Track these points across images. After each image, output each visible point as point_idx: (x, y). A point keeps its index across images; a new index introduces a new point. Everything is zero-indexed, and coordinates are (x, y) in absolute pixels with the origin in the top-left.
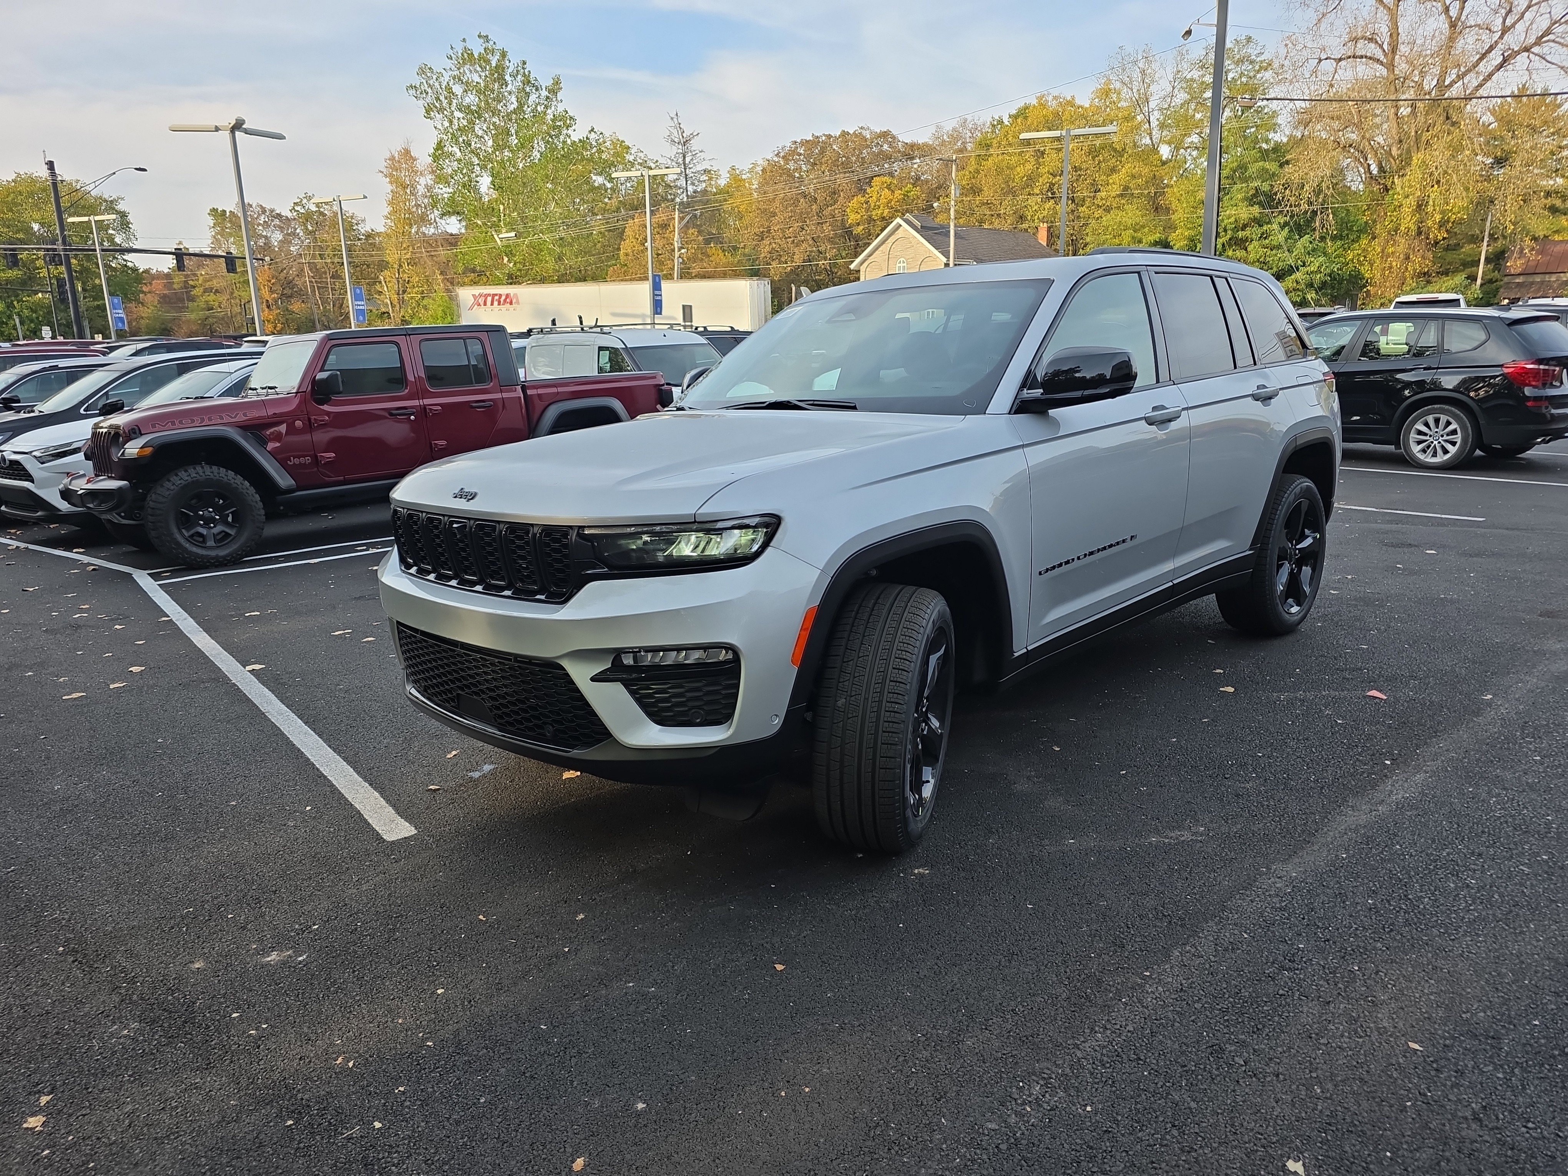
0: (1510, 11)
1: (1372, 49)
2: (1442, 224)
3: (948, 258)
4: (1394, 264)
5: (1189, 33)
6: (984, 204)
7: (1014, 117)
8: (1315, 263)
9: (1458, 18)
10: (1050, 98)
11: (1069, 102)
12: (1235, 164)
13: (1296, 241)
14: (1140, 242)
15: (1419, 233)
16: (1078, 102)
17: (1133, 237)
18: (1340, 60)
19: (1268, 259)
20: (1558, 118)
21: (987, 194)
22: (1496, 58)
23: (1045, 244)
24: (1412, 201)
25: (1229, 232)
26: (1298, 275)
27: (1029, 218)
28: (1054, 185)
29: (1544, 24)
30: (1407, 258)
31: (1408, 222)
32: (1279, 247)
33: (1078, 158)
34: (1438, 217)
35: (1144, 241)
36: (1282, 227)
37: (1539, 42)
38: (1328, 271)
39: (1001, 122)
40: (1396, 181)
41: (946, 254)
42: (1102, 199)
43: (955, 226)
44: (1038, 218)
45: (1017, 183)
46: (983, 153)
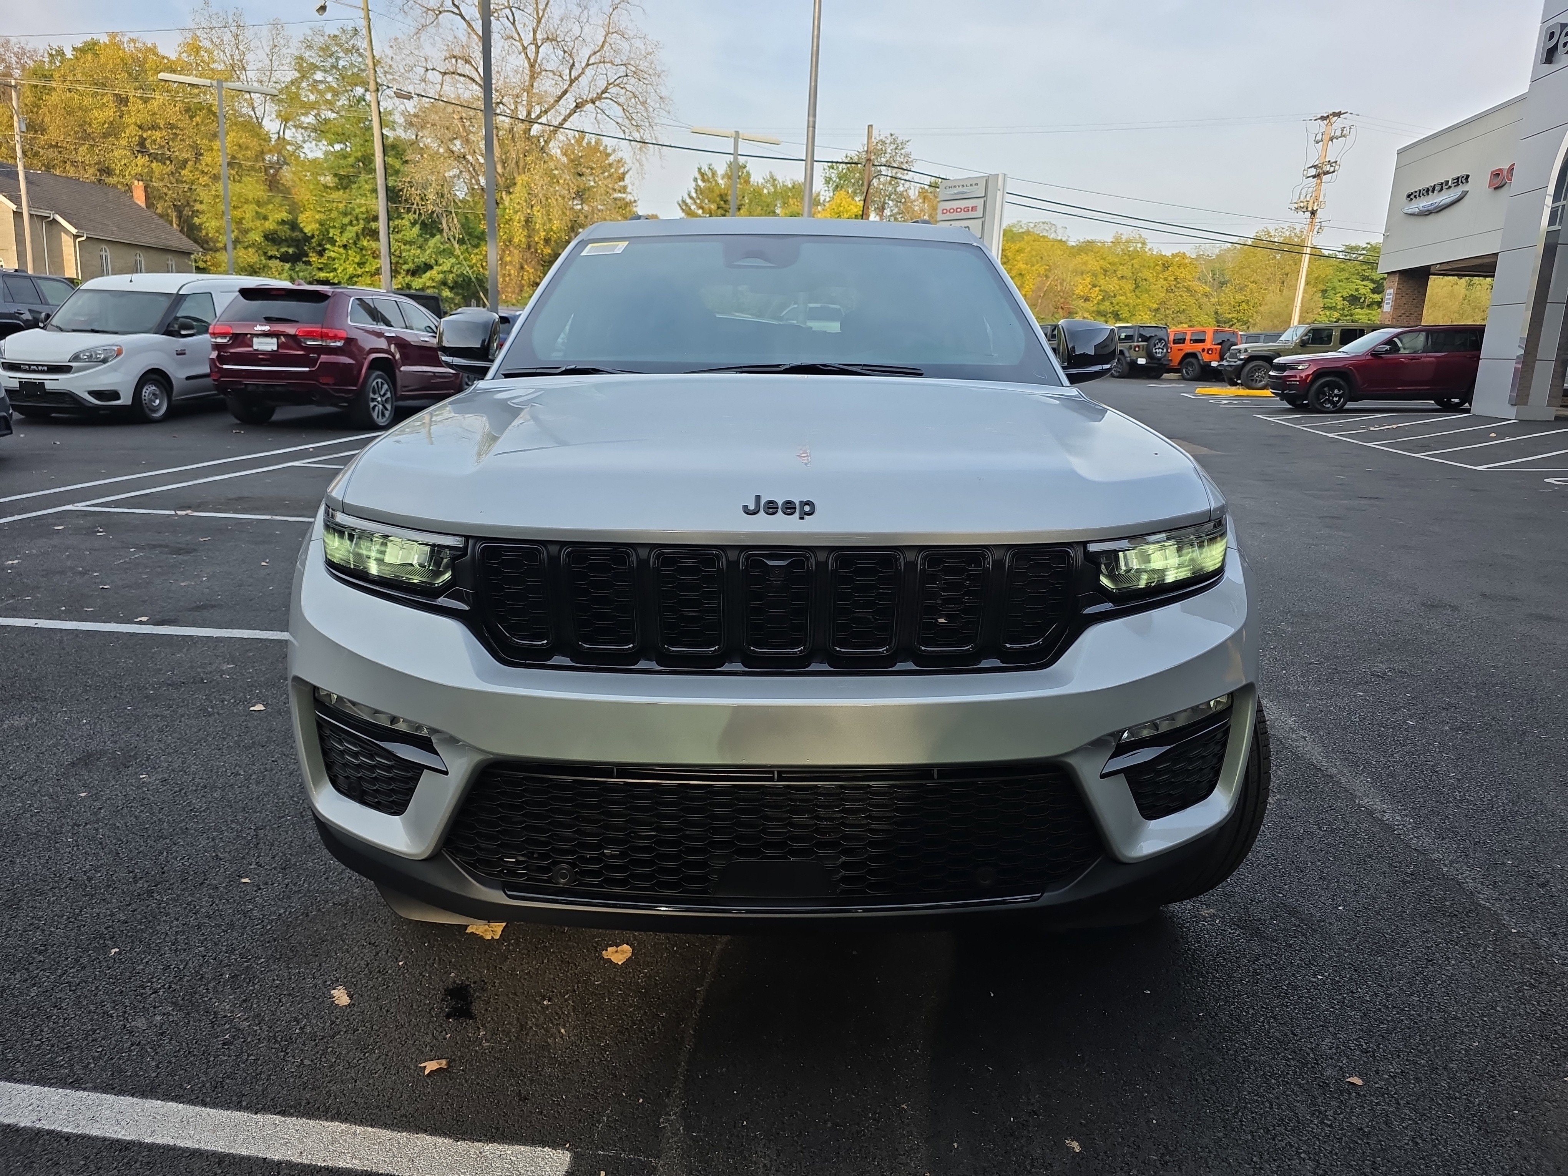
0: (573, 65)
1: (467, 69)
2: (547, 241)
3: (19, 204)
4: (512, 272)
5: (323, 8)
6: (51, 146)
7: (81, 51)
8: (447, 263)
9: (536, 61)
10: (125, 40)
11: (150, 49)
12: (360, 154)
13: (426, 240)
14: (265, 218)
15: (529, 247)
16: (161, 51)
17: (257, 213)
18: (445, 73)
19: (404, 254)
20: (610, 165)
21: (54, 134)
22: (568, 102)
23: (143, 205)
24: (520, 216)
25: (361, 222)
26: (433, 273)
27: (117, 172)
28: (145, 139)
29: (602, 84)
30: (522, 268)
31: (520, 237)
32: (411, 243)
33: (173, 114)
34: (543, 234)
35: (270, 218)
36: (414, 224)
37: (599, 97)
38: (459, 272)
39: (60, 53)
40: (504, 196)
41: (16, 200)
42: (207, 165)
43: (25, 167)
44: (130, 174)
45: (95, 128)
46: (41, 83)
